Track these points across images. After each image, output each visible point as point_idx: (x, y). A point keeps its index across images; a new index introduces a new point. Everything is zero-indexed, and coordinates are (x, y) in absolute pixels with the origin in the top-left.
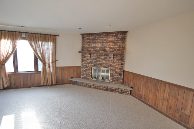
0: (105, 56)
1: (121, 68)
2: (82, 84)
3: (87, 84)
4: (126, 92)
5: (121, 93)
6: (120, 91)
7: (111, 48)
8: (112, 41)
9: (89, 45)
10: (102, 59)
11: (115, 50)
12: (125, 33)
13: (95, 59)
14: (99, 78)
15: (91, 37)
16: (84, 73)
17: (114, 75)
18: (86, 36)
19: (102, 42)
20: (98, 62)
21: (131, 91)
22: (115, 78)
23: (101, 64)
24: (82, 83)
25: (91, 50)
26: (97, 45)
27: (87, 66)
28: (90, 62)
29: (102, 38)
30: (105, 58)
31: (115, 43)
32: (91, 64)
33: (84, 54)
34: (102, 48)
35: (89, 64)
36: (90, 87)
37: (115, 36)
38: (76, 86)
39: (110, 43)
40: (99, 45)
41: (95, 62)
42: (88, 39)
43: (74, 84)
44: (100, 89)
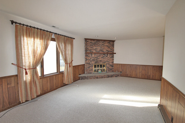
0: (104, 56)
1: (113, 62)
2: (91, 78)
3: (95, 76)
4: (118, 75)
5: (116, 77)
6: (116, 76)
7: (107, 50)
8: (107, 46)
9: (92, 47)
10: (102, 58)
11: (109, 51)
12: (114, 41)
13: (97, 58)
14: (99, 71)
15: (93, 42)
16: (88, 69)
17: (109, 67)
18: (89, 40)
19: (101, 46)
20: (99, 60)
21: (121, 74)
22: (109, 69)
23: (100, 61)
24: (91, 76)
25: (93, 51)
26: (97, 48)
27: (91, 63)
28: (93, 60)
29: (101, 43)
30: (103, 57)
31: (109, 47)
32: (94, 61)
33: (87, 54)
34: (101, 50)
35: (92, 62)
36: (97, 78)
37: (108, 43)
38: (86, 80)
39: (106, 47)
40: (99, 48)
41: (96, 60)
42: (91, 43)
43: (84, 79)
44: (104, 78)
